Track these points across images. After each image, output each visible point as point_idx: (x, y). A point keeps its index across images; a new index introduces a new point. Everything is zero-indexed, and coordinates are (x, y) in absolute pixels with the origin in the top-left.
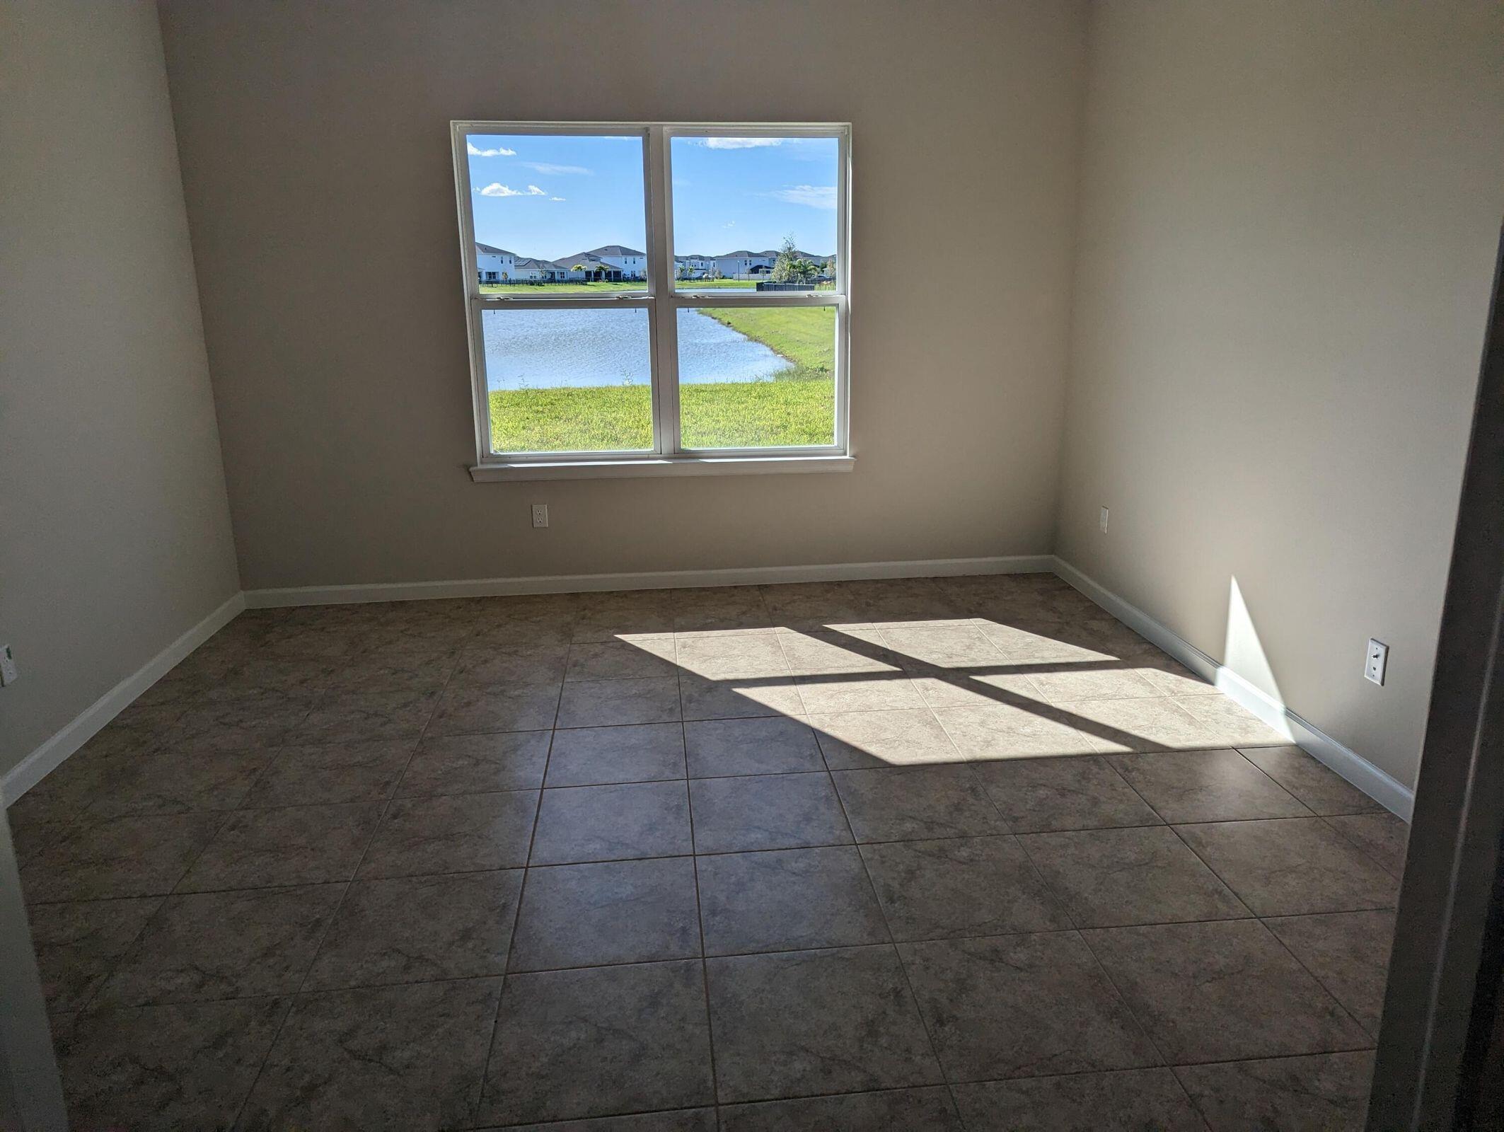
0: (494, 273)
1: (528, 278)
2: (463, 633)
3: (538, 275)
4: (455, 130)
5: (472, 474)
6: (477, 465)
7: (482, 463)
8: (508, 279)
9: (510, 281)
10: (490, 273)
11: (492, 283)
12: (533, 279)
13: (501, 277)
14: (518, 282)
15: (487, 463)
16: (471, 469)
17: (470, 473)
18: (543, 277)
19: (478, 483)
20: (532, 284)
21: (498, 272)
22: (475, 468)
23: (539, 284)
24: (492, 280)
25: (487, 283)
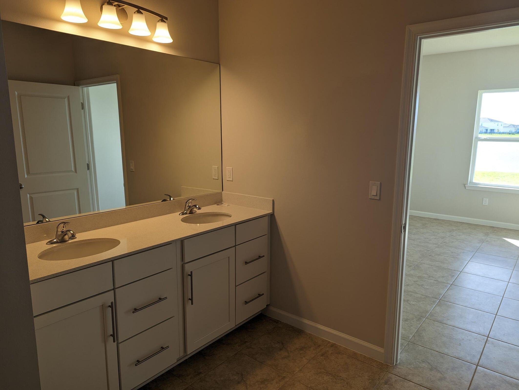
0: (493, 130)
1: (508, 131)
2: (454, 228)
3: (513, 130)
4: (480, 92)
5: (466, 187)
6: (468, 184)
7: (470, 184)
8: (499, 132)
9: (500, 133)
10: (491, 130)
11: (492, 133)
12: (511, 132)
13: (496, 131)
14: (503, 133)
15: (471, 184)
16: (466, 185)
17: (465, 186)
18: (515, 131)
19: (467, 190)
20: (510, 134)
21: (495, 129)
22: (467, 185)
23: (513, 134)
24: (492, 132)
25: (490, 133)
